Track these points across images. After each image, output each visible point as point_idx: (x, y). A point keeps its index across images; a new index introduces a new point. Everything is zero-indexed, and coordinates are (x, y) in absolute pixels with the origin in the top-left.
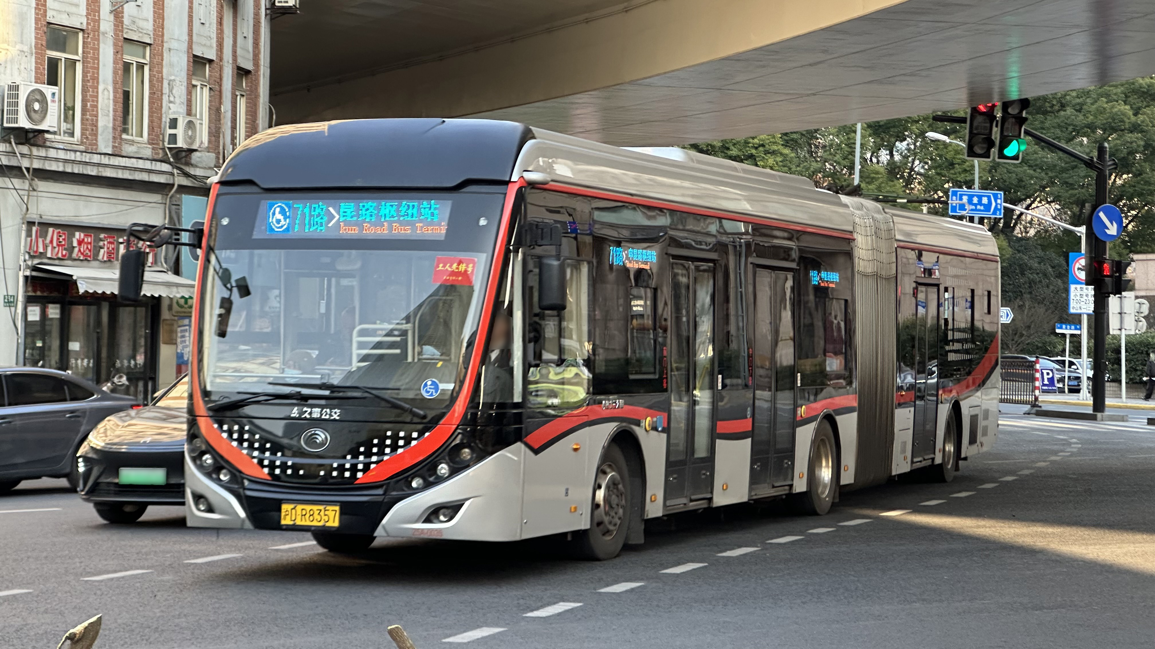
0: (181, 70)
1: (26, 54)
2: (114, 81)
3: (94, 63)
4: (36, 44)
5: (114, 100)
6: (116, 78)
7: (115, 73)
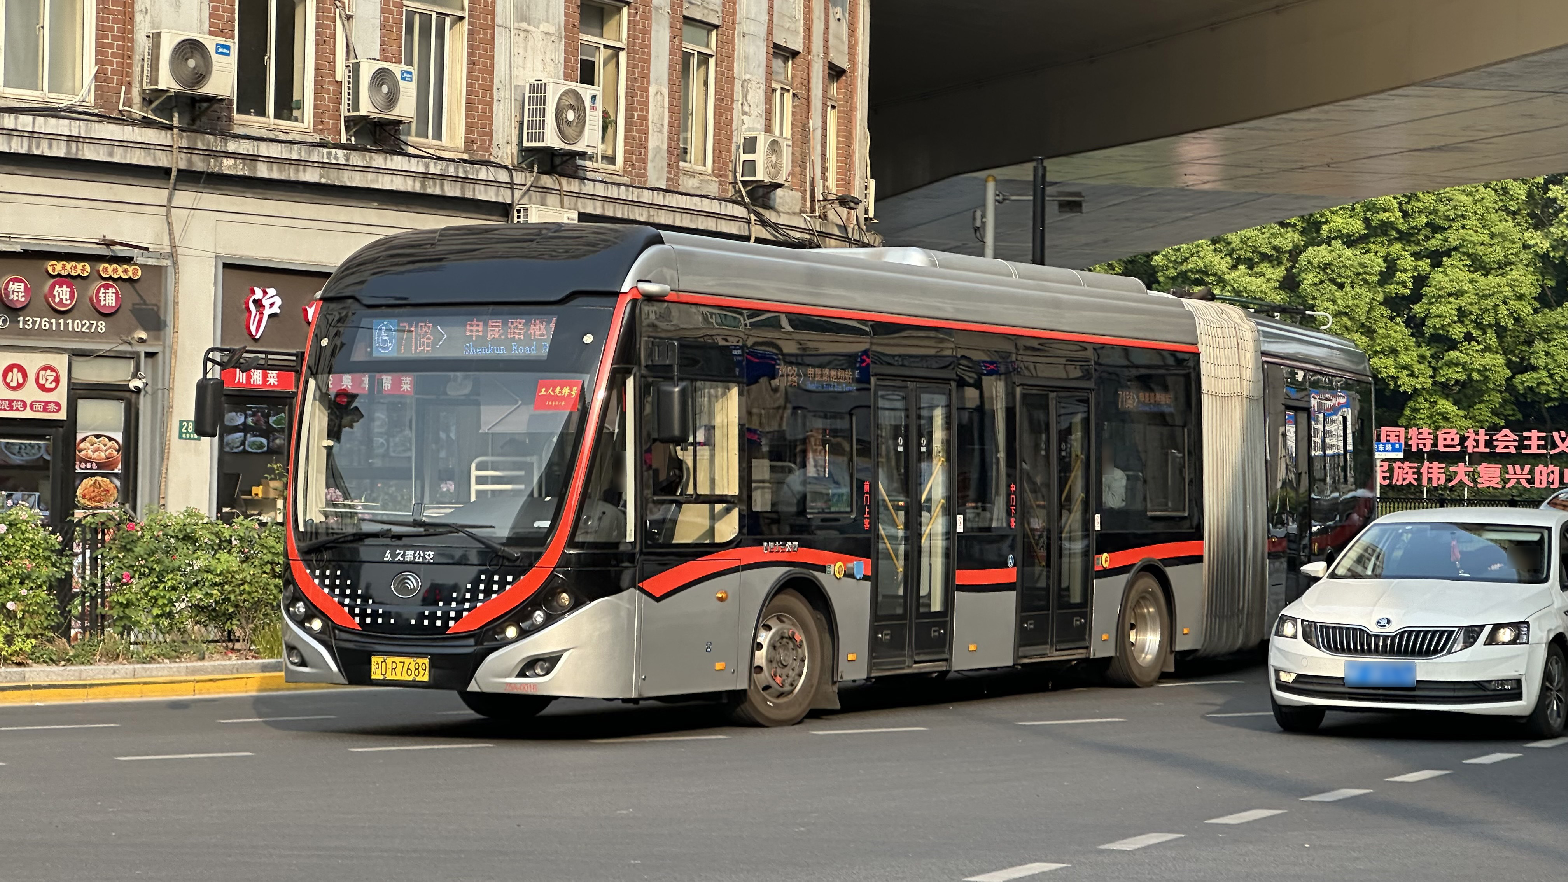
0: (759, 66)
1: (553, 38)
2: (670, 80)
3: (643, 53)
4: (567, 23)
5: (669, 108)
6: (672, 75)
7: (671, 68)
